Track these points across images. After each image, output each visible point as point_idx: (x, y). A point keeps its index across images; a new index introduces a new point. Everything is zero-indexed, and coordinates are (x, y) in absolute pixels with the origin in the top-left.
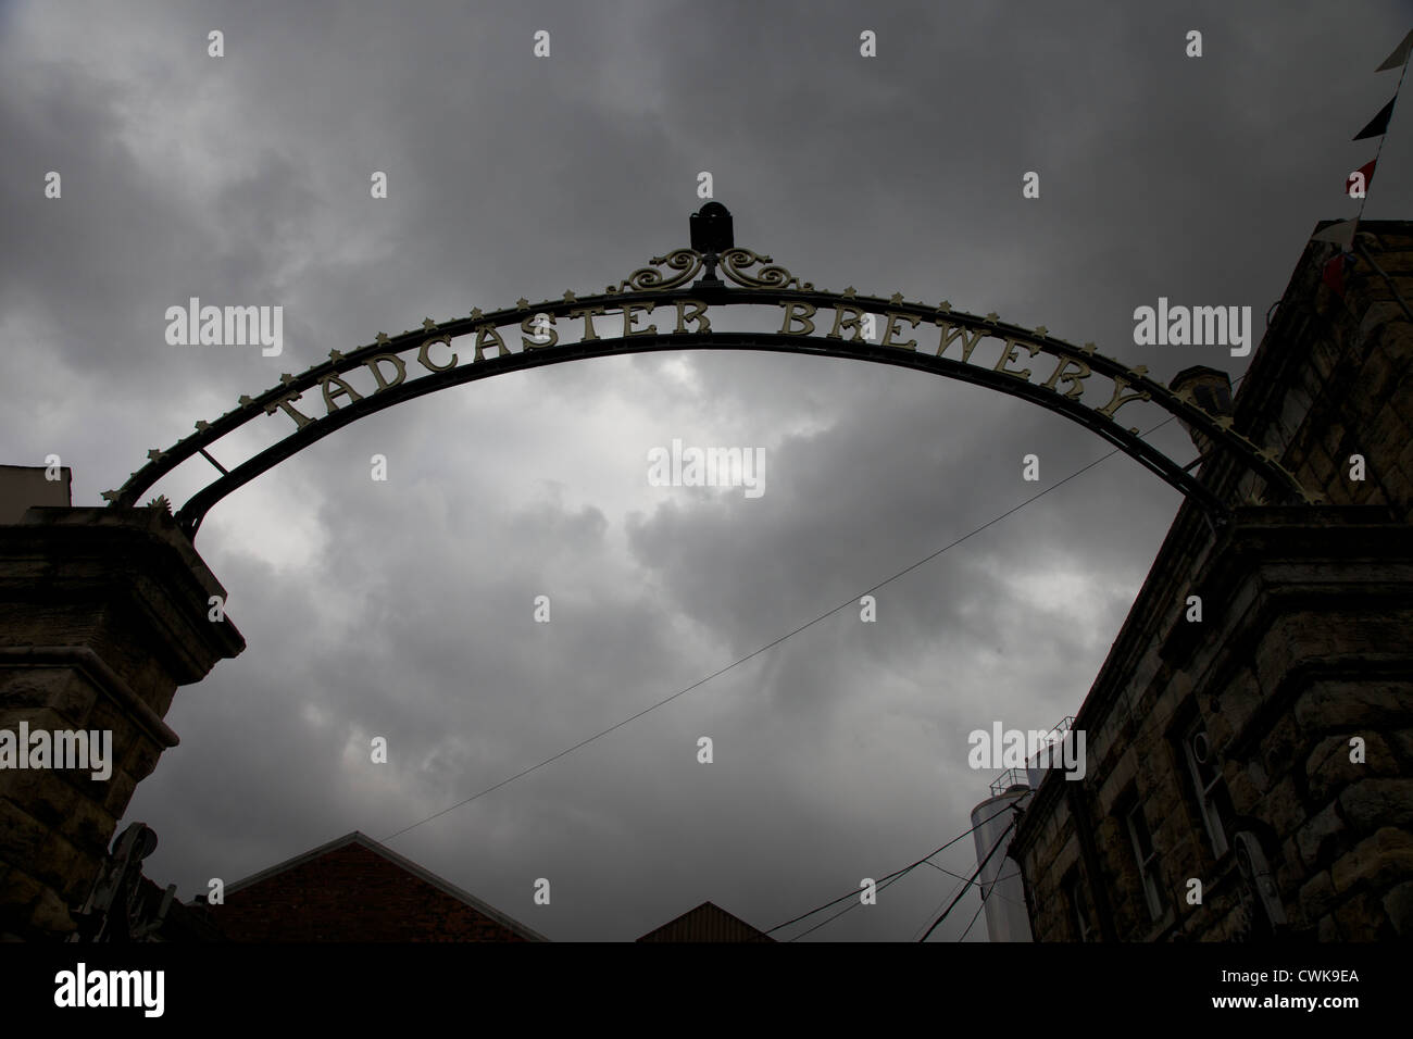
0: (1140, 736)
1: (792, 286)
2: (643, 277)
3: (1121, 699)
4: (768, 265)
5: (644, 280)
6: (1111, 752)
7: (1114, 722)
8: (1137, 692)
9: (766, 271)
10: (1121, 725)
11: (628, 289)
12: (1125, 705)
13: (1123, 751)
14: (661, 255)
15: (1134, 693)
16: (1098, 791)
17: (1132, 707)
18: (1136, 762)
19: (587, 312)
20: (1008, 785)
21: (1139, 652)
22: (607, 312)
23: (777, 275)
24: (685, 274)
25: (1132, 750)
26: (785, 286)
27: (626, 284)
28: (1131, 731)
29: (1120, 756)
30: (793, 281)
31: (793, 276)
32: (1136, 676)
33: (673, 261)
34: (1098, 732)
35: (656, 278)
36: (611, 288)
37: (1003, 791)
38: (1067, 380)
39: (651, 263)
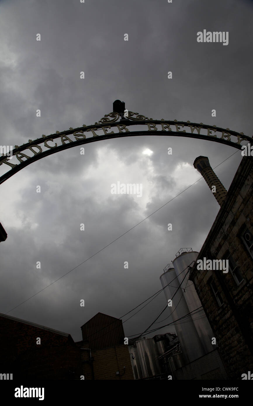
0: (228, 238)
1: (146, 120)
2: (104, 120)
3: (221, 230)
4: (137, 115)
5: (105, 120)
6: (220, 245)
7: (219, 236)
8: (226, 227)
9: (138, 116)
10: (222, 237)
11: (101, 123)
12: (223, 231)
13: (224, 243)
14: (107, 114)
15: (225, 228)
16: (217, 256)
17: (225, 231)
18: (228, 245)
19: (92, 129)
20: (168, 269)
21: (226, 217)
22: (98, 129)
23: (142, 117)
24: (115, 119)
25: (227, 243)
26: (145, 120)
27: (100, 122)
28: (225, 238)
29: (223, 245)
30: (147, 118)
31: (146, 117)
32: (225, 223)
33: (111, 115)
34: (215, 241)
35: (108, 120)
36: (96, 123)
37: (167, 270)
38: (226, 137)
39: (105, 116)
